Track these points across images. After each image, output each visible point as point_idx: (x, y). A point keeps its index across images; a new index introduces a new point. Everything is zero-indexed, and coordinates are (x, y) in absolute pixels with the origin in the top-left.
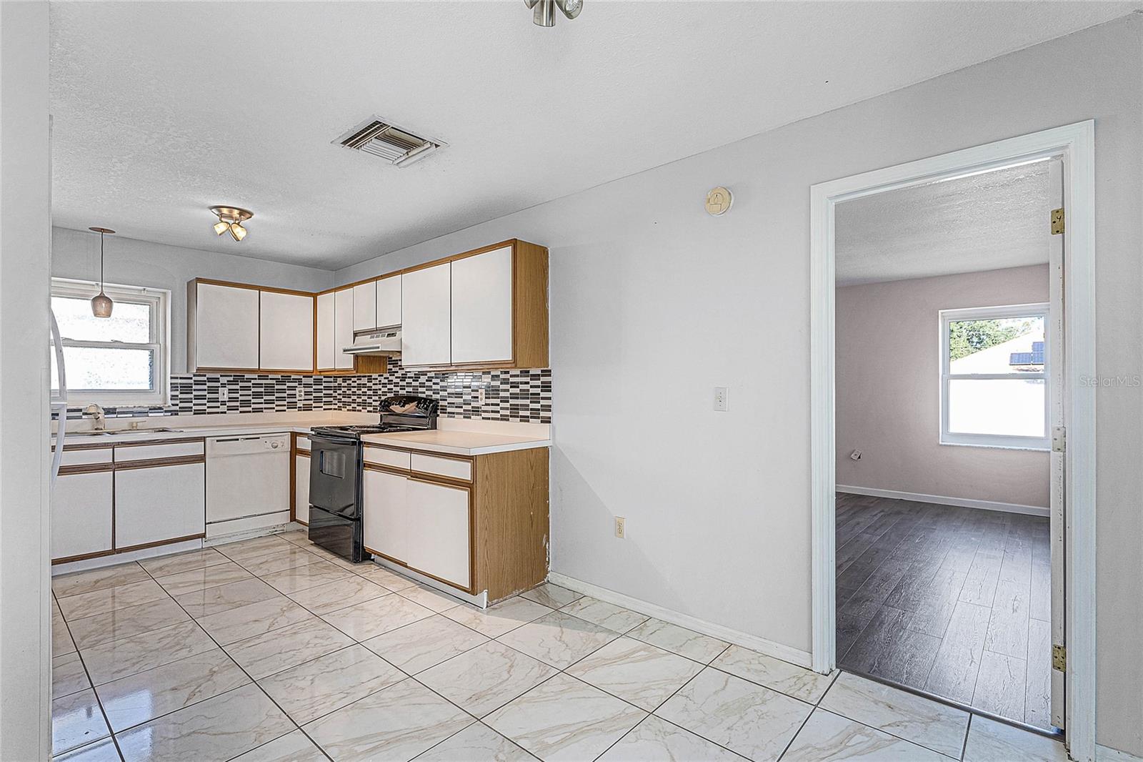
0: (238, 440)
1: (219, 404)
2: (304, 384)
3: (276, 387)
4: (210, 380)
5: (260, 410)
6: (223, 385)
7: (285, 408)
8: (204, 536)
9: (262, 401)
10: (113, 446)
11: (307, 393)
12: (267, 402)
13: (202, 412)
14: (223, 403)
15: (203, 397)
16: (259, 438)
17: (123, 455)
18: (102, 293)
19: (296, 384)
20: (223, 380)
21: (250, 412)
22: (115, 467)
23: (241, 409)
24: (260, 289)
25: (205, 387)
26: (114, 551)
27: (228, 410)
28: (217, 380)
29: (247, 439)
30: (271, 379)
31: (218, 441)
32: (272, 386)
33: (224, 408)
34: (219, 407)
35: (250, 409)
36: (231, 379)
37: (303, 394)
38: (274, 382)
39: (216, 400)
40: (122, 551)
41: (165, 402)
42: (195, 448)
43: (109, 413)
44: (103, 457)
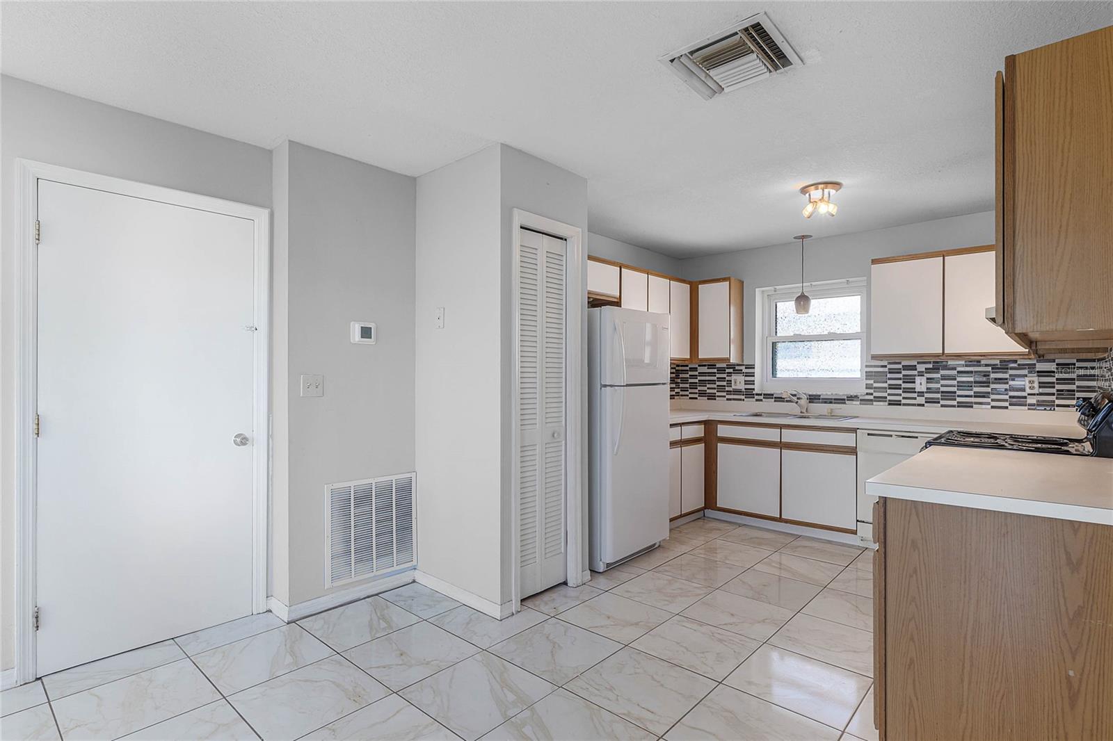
0: (891, 436)
1: (915, 395)
2: (1038, 372)
3: (993, 376)
4: (906, 368)
5: (969, 405)
6: (921, 374)
7: (1006, 404)
8: (854, 532)
9: (971, 393)
10: (781, 427)
11: (1042, 385)
12: (977, 395)
13: (898, 403)
14: (921, 394)
15: (898, 387)
16: (917, 437)
17: (790, 436)
18: (803, 292)
19: (1025, 372)
20: (921, 368)
21: (954, 406)
22: (781, 445)
23: (942, 402)
25: (900, 376)
26: (780, 520)
27: (926, 402)
28: (913, 368)
29: (903, 436)
30: (987, 365)
31: (869, 434)
32: (986, 375)
33: (921, 400)
34: (915, 398)
35: (955, 403)
36: (930, 366)
37: (1036, 385)
38: (989, 369)
39: (912, 390)
40: (787, 521)
41: (861, 390)
42: (846, 440)
43: (813, 399)
44: (772, 435)
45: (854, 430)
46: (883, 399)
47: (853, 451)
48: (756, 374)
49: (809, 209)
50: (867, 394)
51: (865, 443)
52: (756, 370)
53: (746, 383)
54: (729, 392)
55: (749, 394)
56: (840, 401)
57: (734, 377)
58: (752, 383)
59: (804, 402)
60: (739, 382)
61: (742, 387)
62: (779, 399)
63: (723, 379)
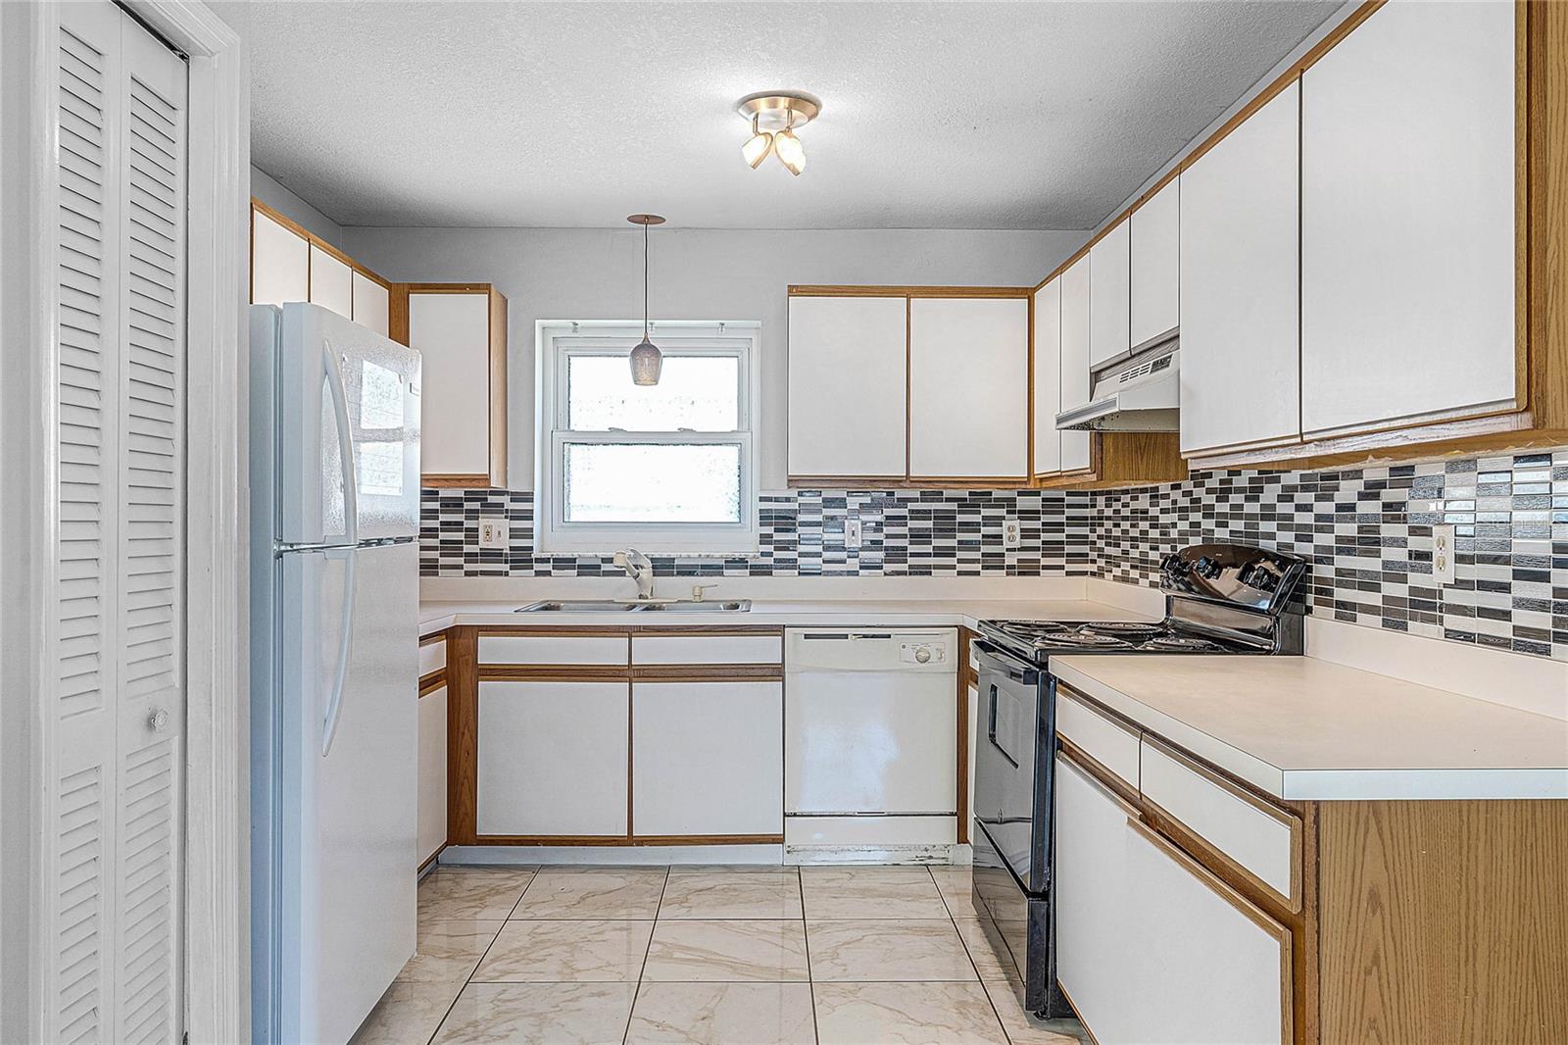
0: (846, 637)
1: (843, 555)
2: (1020, 512)
3: (960, 518)
4: (829, 503)
5: (925, 571)
6: (853, 514)
7: (978, 567)
8: (778, 840)
9: (929, 549)
10: (629, 632)
11: (1026, 534)
12: (940, 552)
13: (815, 571)
14: (853, 554)
15: (815, 540)
16: (889, 636)
17: (650, 651)
18: (646, 338)
19: (1002, 512)
20: (853, 503)
21: (904, 573)
22: (631, 673)
23: (888, 567)
24: (909, 293)
25: (820, 518)
26: (630, 840)
27: (861, 568)
28: (841, 503)
29: (865, 636)
30: (948, 500)
31: (807, 637)
32: (949, 516)
33: (853, 564)
34: (844, 562)
35: (904, 567)
36: (867, 500)
37: (1017, 534)
38: (954, 506)
39: (840, 546)
40: (642, 841)
41: (748, 545)
42: (760, 651)
43: (663, 567)
44: (609, 652)
45: (778, 630)
46: (791, 564)
47: (776, 673)
48: (536, 515)
49: (755, 149)
50: (763, 554)
51: (800, 654)
52: (536, 506)
53: (514, 534)
54: (471, 557)
55: (521, 559)
56: (712, 570)
57: (483, 522)
58: (528, 534)
59: (646, 573)
60: (495, 532)
61: (504, 543)
62: (589, 569)
63: (457, 526)
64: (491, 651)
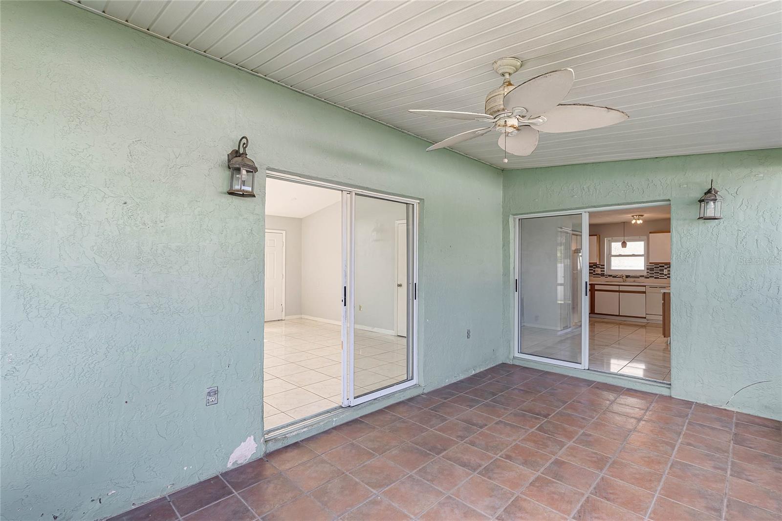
0: (657, 287)
4: (660, 266)
6: (666, 269)
8: (645, 318)
10: (619, 285)
13: (658, 278)
14: (666, 275)
15: (658, 273)
17: (622, 288)
18: (624, 241)
22: (619, 291)
25: (659, 269)
26: (619, 316)
28: (663, 267)
29: (661, 288)
31: (650, 287)
39: (663, 274)
40: (621, 316)
41: (645, 274)
42: (643, 289)
43: (627, 277)
44: (616, 288)
45: (645, 286)
46: (653, 277)
47: (644, 292)
48: (605, 268)
50: (647, 275)
51: (648, 290)
52: (605, 267)
53: (601, 271)
54: (594, 275)
55: (603, 275)
56: (638, 277)
57: (596, 269)
58: (604, 271)
59: (624, 278)
60: (598, 271)
61: (600, 272)
62: (614, 277)
63: (592, 270)
64: (597, 287)
